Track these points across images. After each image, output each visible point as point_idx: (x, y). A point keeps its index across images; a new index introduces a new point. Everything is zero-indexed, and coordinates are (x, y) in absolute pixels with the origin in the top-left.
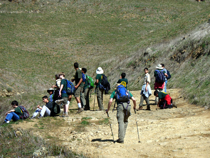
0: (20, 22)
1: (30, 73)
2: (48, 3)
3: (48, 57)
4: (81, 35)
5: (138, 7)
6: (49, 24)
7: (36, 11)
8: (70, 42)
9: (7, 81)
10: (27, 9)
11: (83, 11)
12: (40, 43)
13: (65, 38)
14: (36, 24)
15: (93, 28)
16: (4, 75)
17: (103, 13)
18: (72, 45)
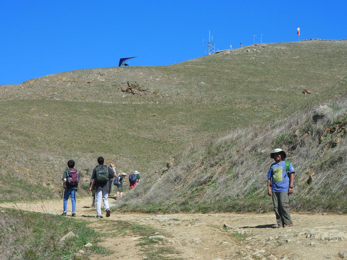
0: (140, 112)
1: (145, 159)
2: (167, 95)
3: (164, 143)
4: (197, 123)
5: (249, 99)
6: (166, 113)
7: (155, 102)
8: (186, 129)
9: (121, 167)
10: (147, 100)
11: (198, 102)
12: (157, 130)
13: (182, 126)
14: (155, 113)
15: (208, 117)
16: (118, 161)
17: (217, 104)
18: (188, 132)
